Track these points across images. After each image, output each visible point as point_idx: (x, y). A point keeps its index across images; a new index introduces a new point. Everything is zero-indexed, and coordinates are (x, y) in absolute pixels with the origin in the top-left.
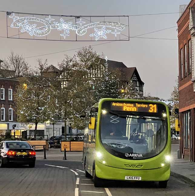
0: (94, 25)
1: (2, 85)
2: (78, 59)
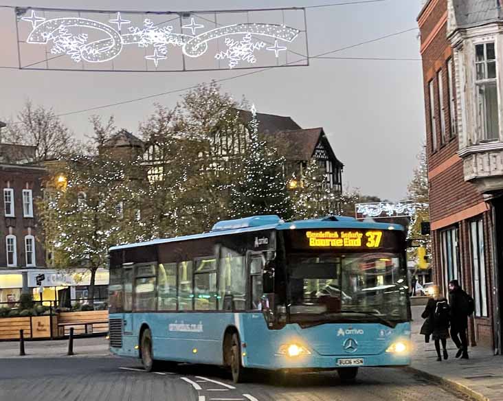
0: (223, 31)
1: (6, 182)
2: (186, 113)
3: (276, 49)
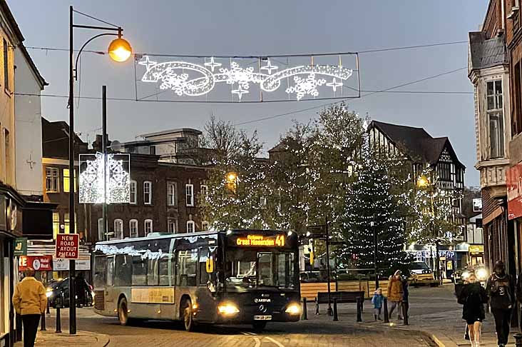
1: (188, 180)
3: (335, 84)
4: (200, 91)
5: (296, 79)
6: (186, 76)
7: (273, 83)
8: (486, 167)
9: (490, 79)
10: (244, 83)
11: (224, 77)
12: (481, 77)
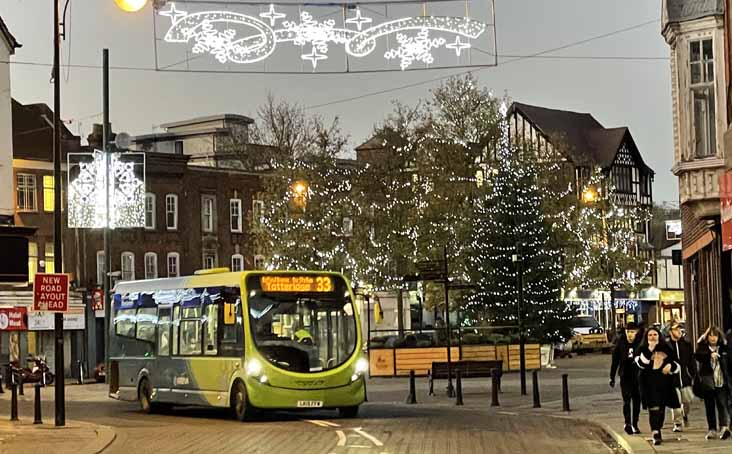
1: (232, 191)
3: (458, 46)
4: (253, 55)
5: (400, 38)
6: (232, 33)
7: (364, 43)
8: (689, 171)
9: (694, 37)
10: (320, 43)
11: (290, 35)
12: (681, 34)
